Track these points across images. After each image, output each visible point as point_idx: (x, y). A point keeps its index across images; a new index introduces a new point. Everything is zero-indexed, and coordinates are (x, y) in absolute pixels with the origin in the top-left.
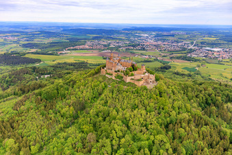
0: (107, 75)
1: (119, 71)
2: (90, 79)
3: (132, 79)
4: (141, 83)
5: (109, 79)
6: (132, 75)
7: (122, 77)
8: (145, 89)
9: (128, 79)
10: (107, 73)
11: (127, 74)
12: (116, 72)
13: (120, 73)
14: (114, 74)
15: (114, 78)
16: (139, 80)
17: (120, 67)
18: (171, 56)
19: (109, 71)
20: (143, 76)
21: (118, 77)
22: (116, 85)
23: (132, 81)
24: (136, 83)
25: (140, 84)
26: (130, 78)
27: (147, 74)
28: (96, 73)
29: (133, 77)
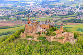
0: (28, 39)
1: (39, 33)
3: (55, 38)
5: (32, 42)
6: (55, 34)
7: (45, 38)
10: (28, 37)
15: (36, 40)
21: (40, 38)
23: (55, 40)
24: (60, 41)
25: (64, 42)
26: (53, 37)
27: (66, 33)
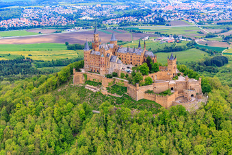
0: (88, 87)
1: (115, 75)
2: (48, 97)
3: (148, 92)
4: (171, 99)
5: (95, 95)
6: (149, 82)
7: (125, 89)
8: (182, 112)
9: (140, 93)
10: (88, 82)
11: (135, 81)
12: (109, 77)
13: (118, 80)
14: (106, 83)
15: (105, 92)
16: (164, 93)
17: (118, 66)
18: (226, 34)
19: (92, 77)
20: (172, 82)
21: (114, 88)
22: (112, 107)
23: (149, 97)
24: (159, 100)
25: (169, 103)
26: (145, 88)
27: (181, 79)
28: (62, 83)
29: (150, 88)
